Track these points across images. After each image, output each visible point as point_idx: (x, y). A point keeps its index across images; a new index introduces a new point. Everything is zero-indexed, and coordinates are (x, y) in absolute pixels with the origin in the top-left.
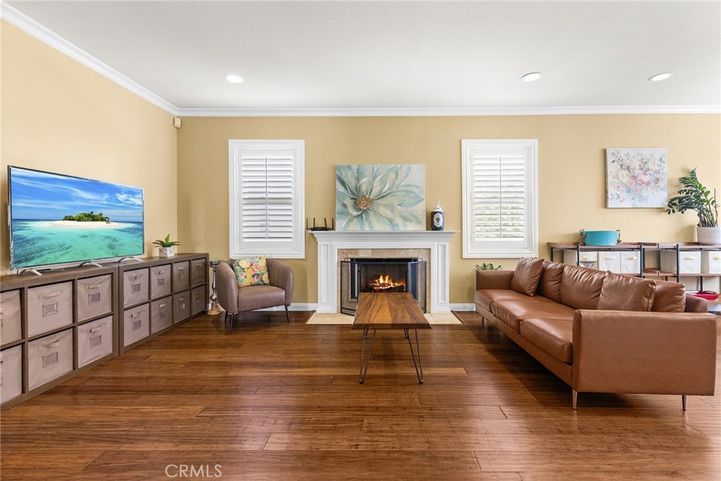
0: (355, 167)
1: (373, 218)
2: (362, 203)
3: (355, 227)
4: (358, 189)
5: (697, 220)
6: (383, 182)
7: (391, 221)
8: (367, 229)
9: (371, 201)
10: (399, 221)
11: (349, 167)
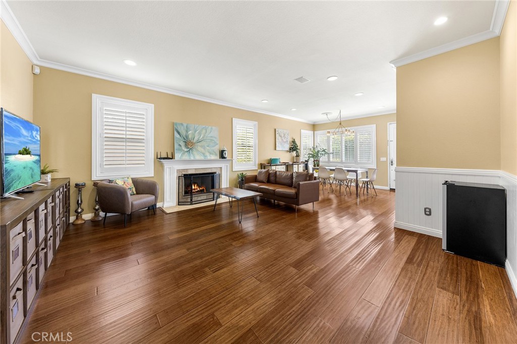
0: (185, 125)
1: (195, 152)
2: (189, 144)
3: (186, 157)
4: (187, 137)
5: (296, 155)
6: (200, 134)
7: (204, 154)
8: (192, 158)
9: (193, 144)
10: (207, 154)
11: (182, 124)
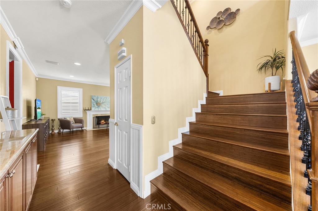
1: (101, 107)
2: (98, 104)
3: (97, 109)
4: (97, 101)
6: (103, 100)
7: (105, 108)
8: (100, 110)
9: (100, 104)
10: (107, 108)
11: (95, 96)
